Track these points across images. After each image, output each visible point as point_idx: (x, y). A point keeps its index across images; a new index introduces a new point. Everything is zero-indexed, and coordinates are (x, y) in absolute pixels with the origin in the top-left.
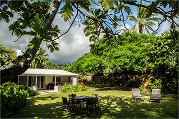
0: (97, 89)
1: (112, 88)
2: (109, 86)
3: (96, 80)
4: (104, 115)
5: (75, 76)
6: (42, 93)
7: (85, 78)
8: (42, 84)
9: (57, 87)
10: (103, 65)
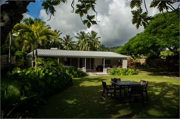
0: (150, 73)
1: (170, 73)
2: (166, 71)
3: (150, 63)
4: (154, 108)
5: (126, 59)
6: (91, 75)
7: (138, 60)
8: (92, 65)
9: (106, 69)
10: (156, 45)
